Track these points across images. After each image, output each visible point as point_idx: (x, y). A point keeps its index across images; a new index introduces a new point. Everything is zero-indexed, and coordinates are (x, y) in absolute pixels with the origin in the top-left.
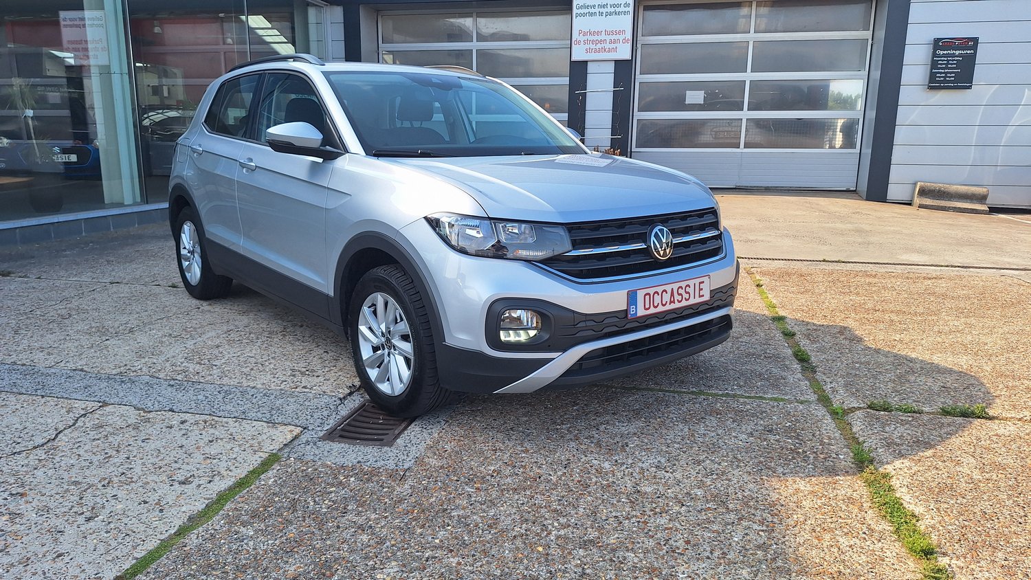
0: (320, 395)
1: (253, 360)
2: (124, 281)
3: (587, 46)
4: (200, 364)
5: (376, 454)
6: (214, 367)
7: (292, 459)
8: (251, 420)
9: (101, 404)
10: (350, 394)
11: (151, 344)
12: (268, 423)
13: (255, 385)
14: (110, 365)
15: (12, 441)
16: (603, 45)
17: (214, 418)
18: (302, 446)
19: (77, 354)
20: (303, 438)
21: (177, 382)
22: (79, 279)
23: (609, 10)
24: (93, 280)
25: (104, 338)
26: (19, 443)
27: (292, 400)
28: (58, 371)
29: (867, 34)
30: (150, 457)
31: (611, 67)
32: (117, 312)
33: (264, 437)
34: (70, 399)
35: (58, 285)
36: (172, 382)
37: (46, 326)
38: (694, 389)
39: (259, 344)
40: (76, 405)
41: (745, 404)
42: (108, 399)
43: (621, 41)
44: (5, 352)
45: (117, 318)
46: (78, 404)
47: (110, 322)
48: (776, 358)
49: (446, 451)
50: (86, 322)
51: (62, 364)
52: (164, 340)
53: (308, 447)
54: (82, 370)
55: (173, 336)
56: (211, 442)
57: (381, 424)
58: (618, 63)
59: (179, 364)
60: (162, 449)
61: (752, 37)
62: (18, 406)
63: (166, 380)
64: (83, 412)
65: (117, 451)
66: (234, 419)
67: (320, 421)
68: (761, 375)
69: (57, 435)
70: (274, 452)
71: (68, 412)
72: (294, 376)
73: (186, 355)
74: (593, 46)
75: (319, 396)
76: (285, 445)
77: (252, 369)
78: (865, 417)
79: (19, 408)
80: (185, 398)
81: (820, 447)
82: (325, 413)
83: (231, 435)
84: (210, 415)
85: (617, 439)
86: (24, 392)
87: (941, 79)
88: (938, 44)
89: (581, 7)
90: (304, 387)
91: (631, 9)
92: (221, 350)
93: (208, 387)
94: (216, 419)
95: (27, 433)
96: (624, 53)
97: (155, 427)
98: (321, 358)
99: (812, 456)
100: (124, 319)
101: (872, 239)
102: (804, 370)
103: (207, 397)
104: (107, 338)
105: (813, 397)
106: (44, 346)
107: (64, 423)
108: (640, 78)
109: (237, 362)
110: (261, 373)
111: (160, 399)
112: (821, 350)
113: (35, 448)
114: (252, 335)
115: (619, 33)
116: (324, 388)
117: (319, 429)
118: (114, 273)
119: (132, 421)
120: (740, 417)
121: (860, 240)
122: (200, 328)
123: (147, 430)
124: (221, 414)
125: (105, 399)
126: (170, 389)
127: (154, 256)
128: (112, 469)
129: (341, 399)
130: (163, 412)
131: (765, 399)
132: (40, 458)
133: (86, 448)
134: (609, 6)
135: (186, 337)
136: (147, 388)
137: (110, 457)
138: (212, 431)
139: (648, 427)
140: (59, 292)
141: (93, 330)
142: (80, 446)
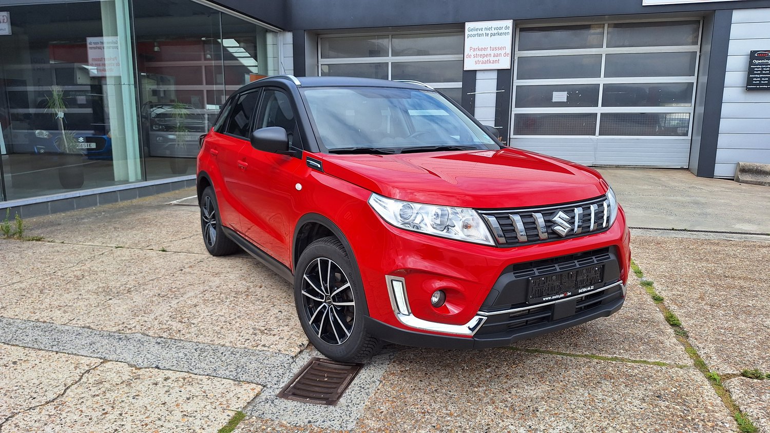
0: (276, 353)
1: (223, 319)
2: (127, 246)
3: (476, 59)
4: (181, 322)
5: (323, 414)
6: (193, 326)
7: (254, 417)
8: (221, 377)
9: (102, 360)
10: (301, 352)
11: (144, 303)
12: (234, 380)
13: (224, 343)
14: (111, 323)
15: (29, 396)
16: (488, 58)
17: (191, 375)
18: (263, 403)
19: (86, 312)
20: (263, 396)
21: (162, 339)
22: (92, 244)
23: (494, 31)
24: (103, 245)
25: (108, 298)
26: (34, 398)
27: (254, 358)
28: (71, 328)
29: (696, 48)
30: (138, 414)
31: (494, 75)
32: (119, 274)
33: (231, 394)
34: (78, 355)
35: (76, 249)
36: (159, 340)
37: (65, 286)
38: (587, 353)
39: (227, 303)
40: (82, 362)
41: (633, 368)
42: (107, 356)
43: (502, 55)
44: (32, 310)
45: (119, 279)
46: (85, 361)
47: (113, 283)
48: (651, 322)
49: (382, 412)
50: (96, 282)
51: (74, 322)
52: (154, 299)
53: (267, 405)
54: (89, 327)
55: (161, 295)
56: (188, 399)
57: (326, 381)
58: (500, 71)
59: (165, 322)
60: (148, 406)
61: (604, 51)
62: (37, 362)
63: (154, 338)
64: (87, 368)
65: (113, 407)
66: (207, 377)
67: (276, 379)
68: (641, 339)
69: (65, 391)
70: (240, 410)
71: (76, 368)
72: (255, 334)
73: (170, 314)
74: (481, 59)
75: (275, 355)
76: (248, 403)
77: (222, 328)
78: (742, 385)
79: (38, 363)
80: (169, 356)
81: (706, 414)
82: (281, 372)
83: (205, 392)
84: (188, 372)
85: (528, 403)
86: (43, 348)
87: (757, 82)
88: (753, 55)
89: (472, 30)
90: (264, 346)
91: (510, 31)
92: (198, 308)
93: (188, 345)
94: (193, 376)
95: (42, 388)
96: (505, 64)
97: (143, 384)
98: (276, 317)
99: (701, 424)
100: (124, 279)
101: (709, 210)
102: (677, 334)
103: (186, 355)
104: (110, 297)
105: (690, 362)
106: (61, 305)
107: (72, 378)
108: (517, 82)
109: (210, 320)
110: (229, 332)
111: (149, 356)
112: (689, 315)
113: (47, 403)
114: (222, 295)
115: (500, 49)
116: (279, 347)
117: (276, 386)
118: (118, 239)
119: (125, 378)
120: (631, 381)
121: (699, 211)
122: (182, 288)
123: (138, 386)
124: (196, 371)
125: (105, 355)
126: (157, 346)
127: (148, 224)
128: (107, 425)
129: (293, 358)
130: (150, 369)
131: (649, 363)
132: (50, 414)
133: (89, 403)
134: (493, 29)
135: (172, 296)
136: (138, 346)
137: (106, 413)
138: (189, 388)
139: (553, 392)
140: (77, 255)
141: (100, 290)
142: (83, 402)
